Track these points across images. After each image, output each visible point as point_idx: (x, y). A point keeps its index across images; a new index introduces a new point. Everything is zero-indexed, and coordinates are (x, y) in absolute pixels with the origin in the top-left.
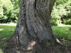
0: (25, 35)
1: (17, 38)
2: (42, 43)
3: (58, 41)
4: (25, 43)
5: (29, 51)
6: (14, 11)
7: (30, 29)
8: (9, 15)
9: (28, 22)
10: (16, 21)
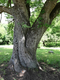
0: (18, 66)
1: (13, 66)
2: (30, 71)
3: (40, 68)
4: (18, 71)
5: (21, 77)
6: (8, 36)
7: (21, 61)
8: (4, 39)
9: (20, 56)
10: (9, 43)
